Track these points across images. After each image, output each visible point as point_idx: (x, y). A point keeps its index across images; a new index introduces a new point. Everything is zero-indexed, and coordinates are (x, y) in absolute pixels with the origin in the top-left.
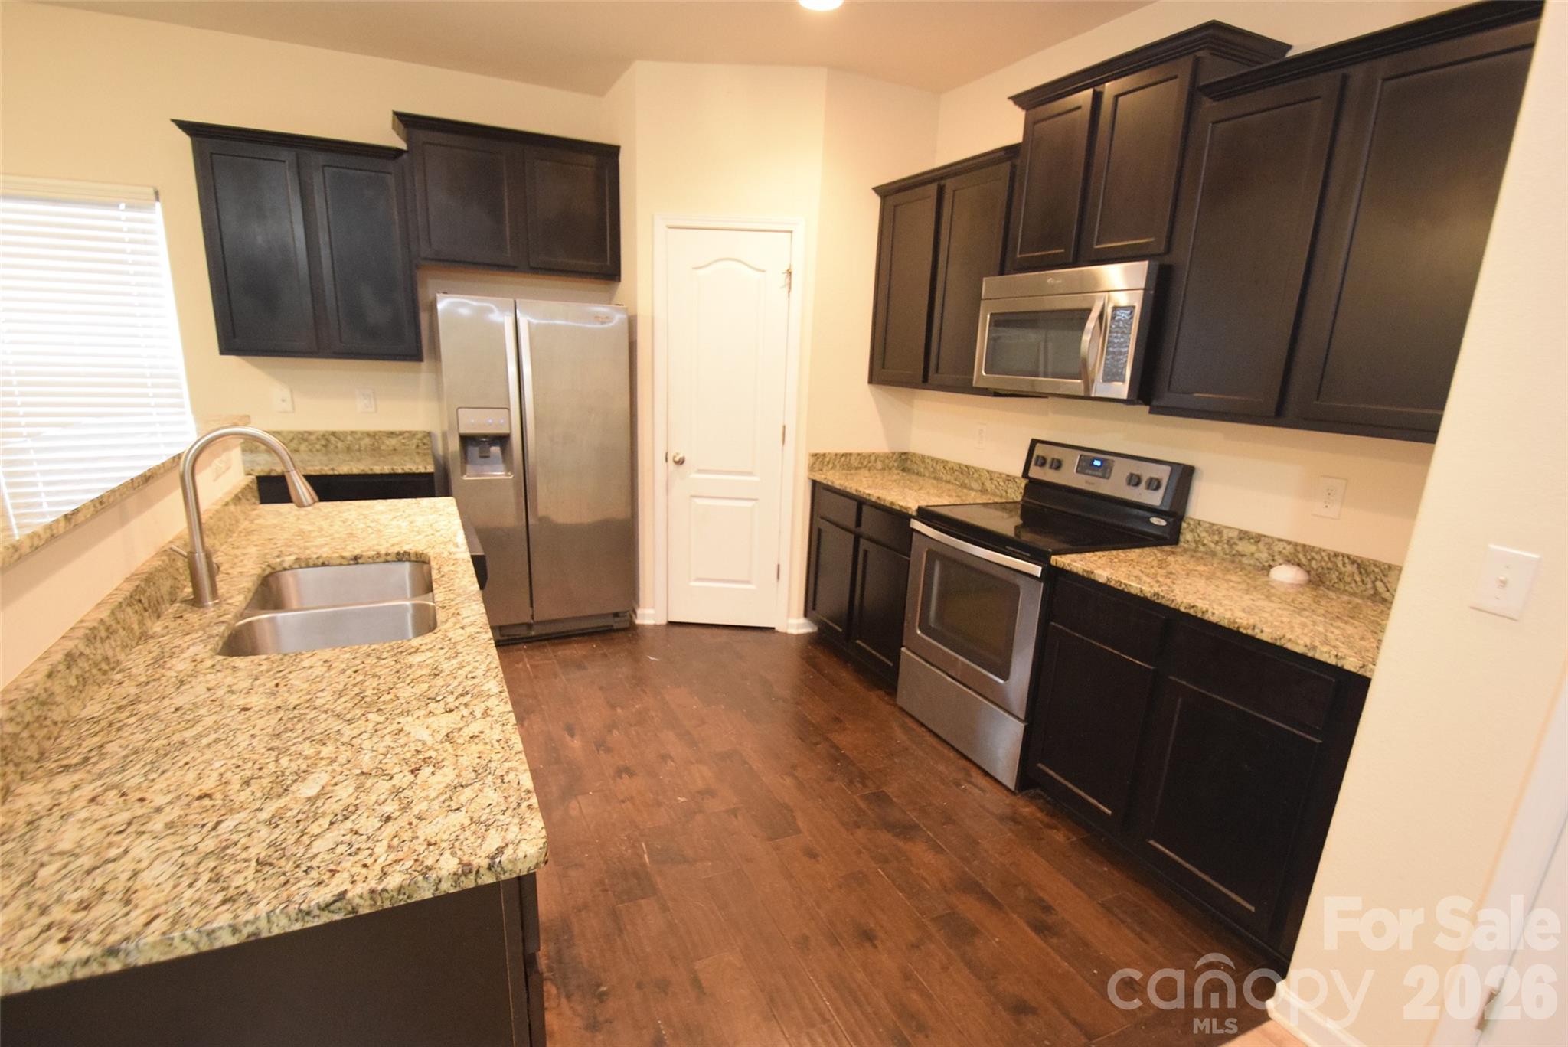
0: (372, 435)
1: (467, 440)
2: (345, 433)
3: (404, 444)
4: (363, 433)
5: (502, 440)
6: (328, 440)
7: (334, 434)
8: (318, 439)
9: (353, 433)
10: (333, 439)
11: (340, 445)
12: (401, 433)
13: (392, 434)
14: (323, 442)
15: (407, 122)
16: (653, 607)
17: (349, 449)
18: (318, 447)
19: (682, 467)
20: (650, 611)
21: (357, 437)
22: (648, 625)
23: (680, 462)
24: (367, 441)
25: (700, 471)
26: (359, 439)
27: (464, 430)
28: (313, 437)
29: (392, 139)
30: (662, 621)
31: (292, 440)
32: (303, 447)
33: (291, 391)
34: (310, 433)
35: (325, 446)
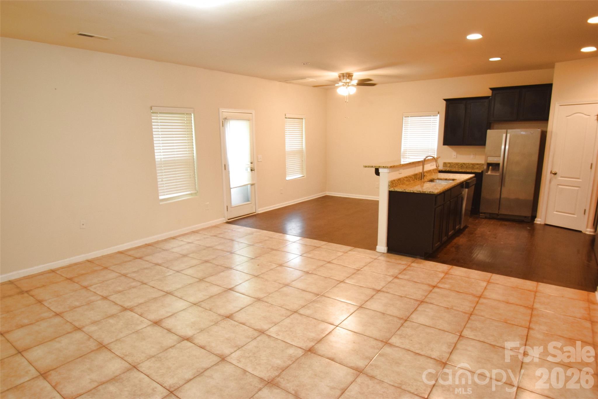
0: (473, 164)
1: (489, 165)
2: (466, 163)
3: (480, 167)
4: (471, 163)
5: (498, 165)
6: (462, 165)
7: (464, 163)
8: (460, 165)
9: (468, 163)
10: (463, 165)
11: (465, 166)
12: (480, 164)
13: (478, 164)
14: (461, 165)
15: (492, 89)
16: (541, 218)
17: (467, 167)
18: (460, 166)
19: (556, 176)
20: (539, 219)
21: (469, 164)
22: (538, 224)
23: (555, 174)
24: (471, 165)
25: (561, 177)
26: (470, 165)
27: (489, 162)
28: (459, 164)
29: (489, 93)
30: (543, 223)
31: (455, 165)
32: (457, 166)
33: (457, 153)
34: (459, 163)
35: (461, 166)
